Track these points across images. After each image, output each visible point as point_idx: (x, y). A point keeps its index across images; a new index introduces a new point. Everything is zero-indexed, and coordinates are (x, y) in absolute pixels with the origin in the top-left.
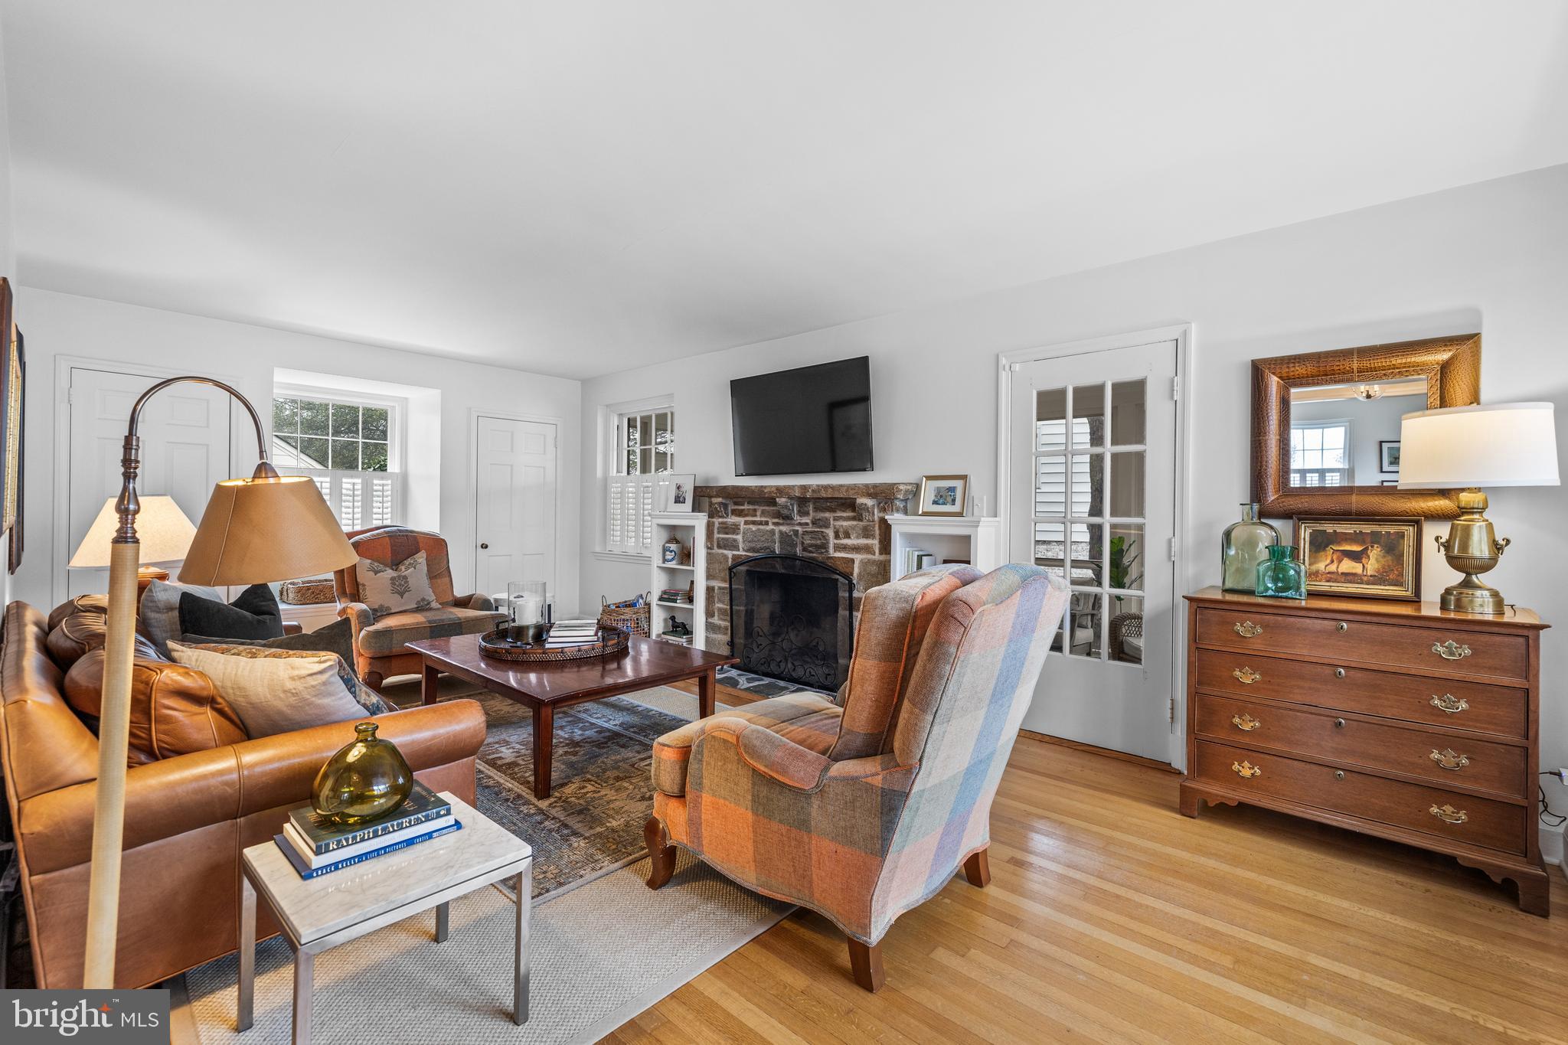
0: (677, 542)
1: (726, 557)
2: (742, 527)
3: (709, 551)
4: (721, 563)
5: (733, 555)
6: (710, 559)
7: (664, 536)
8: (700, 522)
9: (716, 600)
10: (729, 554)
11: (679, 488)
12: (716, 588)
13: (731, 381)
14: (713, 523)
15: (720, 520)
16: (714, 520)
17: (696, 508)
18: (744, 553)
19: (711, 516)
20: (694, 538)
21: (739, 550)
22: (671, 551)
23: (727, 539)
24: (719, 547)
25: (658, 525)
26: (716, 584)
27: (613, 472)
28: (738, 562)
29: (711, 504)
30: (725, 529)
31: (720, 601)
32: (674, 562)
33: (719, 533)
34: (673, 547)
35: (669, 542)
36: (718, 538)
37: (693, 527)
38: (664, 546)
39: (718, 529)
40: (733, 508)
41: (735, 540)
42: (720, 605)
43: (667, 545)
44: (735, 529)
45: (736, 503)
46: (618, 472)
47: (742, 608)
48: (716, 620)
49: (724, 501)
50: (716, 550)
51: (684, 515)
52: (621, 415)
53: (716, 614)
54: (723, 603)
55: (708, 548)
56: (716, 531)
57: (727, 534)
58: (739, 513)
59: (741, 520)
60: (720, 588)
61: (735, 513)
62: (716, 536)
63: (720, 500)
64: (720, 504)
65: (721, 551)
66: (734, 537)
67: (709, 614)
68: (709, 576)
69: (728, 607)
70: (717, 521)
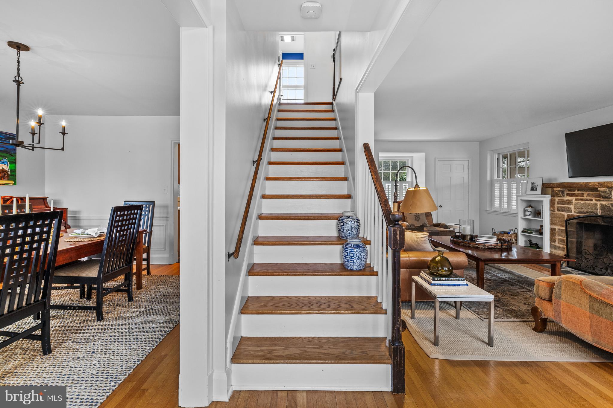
0: (532, 207)
1: (563, 216)
2: (574, 201)
3: (552, 212)
4: (560, 218)
5: (568, 215)
6: (553, 216)
7: (524, 205)
8: (546, 200)
9: (557, 234)
10: (566, 214)
11: (533, 184)
12: (557, 229)
13: (566, 134)
14: (555, 200)
15: (559, 198)
16: (555, 198)
17: (544, 192)
18: (575, 214)
19: (553, 196)
20: (543, 206)
21: (572, 212)
22: (529, 212)
23: (564, 207)
24: (558, 210)
25: (521, 200)
26: (557, 227)
27: (495, 177)
28: (570, 218)
29: (553, 191)
30: (562, 202)
31: (559, 235)
32: (530, 216)
33: (558, 204)
34: (530, 209)
35: (528, 207)
36: (558, 207)
37: (542, 201)
38: (524, 209)
39: (558, 202)
40: (567, 192)
41: (569, 208)
42: (560, 237)
43: (526, 209)
44: (569, 202)
45: (569, 190)
46: (498, 177)
47: (574, 240)
48: (557, 244)
49: (561, 190)
50: (556, 212)
51: (536, 196)
52: (499, 154)
53: (557, 241)
54: (561, 236)
55: (551, 211)
56: (556, 203)
57: (564, 204)
58: (572, 195)
59: (573, 199)
60: (559, 229)
61: (568, 195)
62: (556, 205)
63: (559, 189)
64: (559, 191)
65: (559, 212)
66: (569, 206)
67: (552, 240)
68: (552, 223)
69: (565, 239)
70: (557, 199)
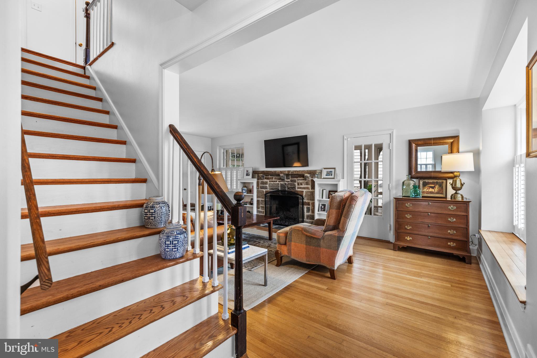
0: (246, 187)
1: (263, 191)
2: (268, 182)
3: (258, 190)
4: (262, 193)
5: (266, 191)
6: (258, 192)
7: (242, 185)
8: (255, 181)
9: (260, 203)
10: (264, 190)
11: (247, 171)
12: (260, 200)
13: (265, 141)
14: (259, 182)
15: (261, 181)
16: (259, 181)
17: (253, 177)
18: (269, 190)
19: (258, 179)
20: (253, 186)
21: (267, 189)
22: (245, 190)
23: (264, 186)
24: (261, 188)
25: (241, 182)
26: (260, 199)
27: (222, 166)
28: (267, 193)
29: (258, 176)
30: (263, 183)
31: (261, 204)
32: (245, 193)
33: (261, 184)
34: (245, 189)
35: (244, 187)
36: (261, 186)
37: (253, 183)
38: (242, 188)
39: (260, 183)
40: (265, 177)
41: (266, 186)
42: (262, 205)
43: (243, 188)
44: (266, 183)
45: (266, 176)
46: (223, 166)
47: (268, 206)
48: (260, 210)
49: (263, 175)
50: (260, 189)
51: (249, 179)
52: (224, 149)
53: (260, 208)
54: (262, 204)
55: (257, 189)
56: (260, 184)
57: (264, 184)
58: (268, 179)
59: (268, 181)
60: (261, 200)
61: (266, 178)
62: (260, 185)
63: (262, 175)
64: (262, 176)
65: (261, 190)
66: (266, 185)
67: (258, 208)
68: (258, 197)
69: (264, 206)
70: (260, 181)
